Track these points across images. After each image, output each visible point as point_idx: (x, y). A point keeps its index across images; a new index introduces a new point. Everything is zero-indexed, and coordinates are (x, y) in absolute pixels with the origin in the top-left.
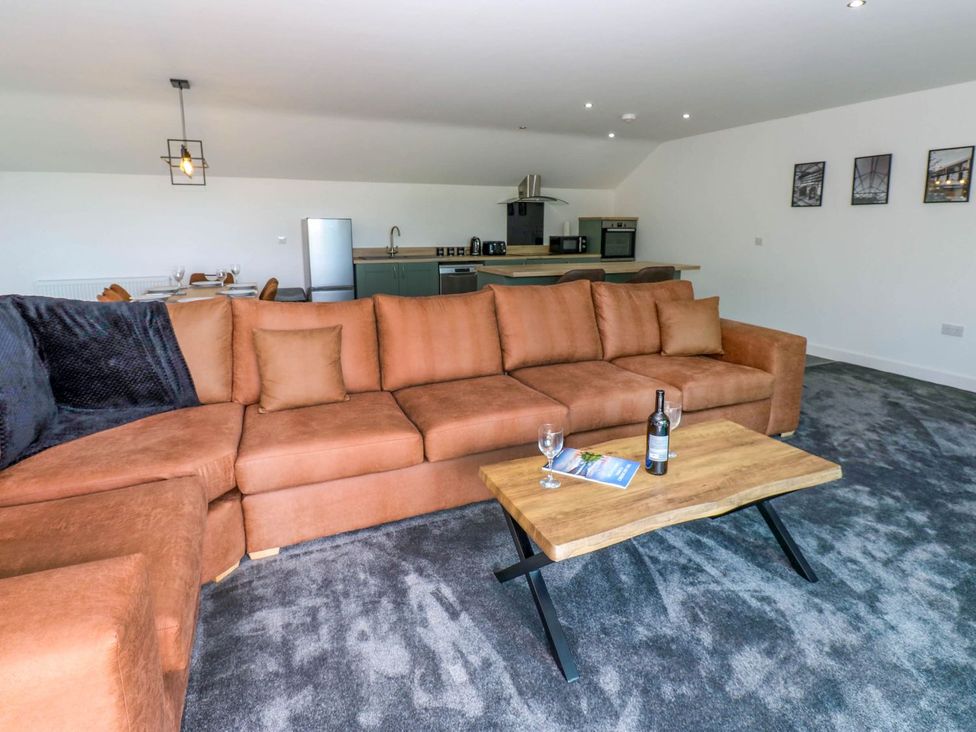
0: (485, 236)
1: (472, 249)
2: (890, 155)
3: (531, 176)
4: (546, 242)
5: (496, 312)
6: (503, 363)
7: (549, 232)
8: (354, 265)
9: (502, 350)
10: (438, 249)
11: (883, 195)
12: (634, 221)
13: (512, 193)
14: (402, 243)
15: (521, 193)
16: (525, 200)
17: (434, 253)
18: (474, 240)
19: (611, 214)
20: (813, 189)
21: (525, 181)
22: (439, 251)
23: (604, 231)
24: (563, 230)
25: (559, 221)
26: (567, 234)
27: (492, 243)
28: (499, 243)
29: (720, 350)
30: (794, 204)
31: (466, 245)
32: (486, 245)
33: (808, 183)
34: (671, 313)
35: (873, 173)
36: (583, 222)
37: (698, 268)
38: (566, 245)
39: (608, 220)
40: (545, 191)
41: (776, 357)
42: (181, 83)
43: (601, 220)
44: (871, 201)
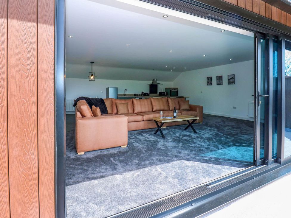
0: (145, 92)
1: (142, 94)
2: (222, 76)
3: (155, 79)
4: (158, 93)
5: (151, 102)
6: (153, 110)
7: (159, 91)
8: (118, 97)
9: (153, 108)
10: (135, 94)
11: (222, 83)
12: (177, 88)
13: (150, 82)
14: (127, 93)
15: (152, 82)
16: (154, 84)
17: (134, 95)
18: (142, 92)
19: (173, 87)
20: (210, 82)
21: (153, 80)
22: (135, 95)
23: (171, 91)
24: (162, 90)
25: (161, 88)
26: (163, 91)
27: (146, 93)
28: (148, 93)
29: (189, 109)
30: (207, 85)
31: (141, 93)
32: (145, 93)
33: (209, 81)
34: (181, 103)
35: (220, 79)
36: (166, 89)
37: (189, 97)
38: (163, 94)
39: (171, 88)
40: (158, 82)
41: (198, 109)
42: (92, 63)
43: (170, 88)
44: (220, 84)
